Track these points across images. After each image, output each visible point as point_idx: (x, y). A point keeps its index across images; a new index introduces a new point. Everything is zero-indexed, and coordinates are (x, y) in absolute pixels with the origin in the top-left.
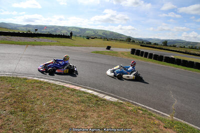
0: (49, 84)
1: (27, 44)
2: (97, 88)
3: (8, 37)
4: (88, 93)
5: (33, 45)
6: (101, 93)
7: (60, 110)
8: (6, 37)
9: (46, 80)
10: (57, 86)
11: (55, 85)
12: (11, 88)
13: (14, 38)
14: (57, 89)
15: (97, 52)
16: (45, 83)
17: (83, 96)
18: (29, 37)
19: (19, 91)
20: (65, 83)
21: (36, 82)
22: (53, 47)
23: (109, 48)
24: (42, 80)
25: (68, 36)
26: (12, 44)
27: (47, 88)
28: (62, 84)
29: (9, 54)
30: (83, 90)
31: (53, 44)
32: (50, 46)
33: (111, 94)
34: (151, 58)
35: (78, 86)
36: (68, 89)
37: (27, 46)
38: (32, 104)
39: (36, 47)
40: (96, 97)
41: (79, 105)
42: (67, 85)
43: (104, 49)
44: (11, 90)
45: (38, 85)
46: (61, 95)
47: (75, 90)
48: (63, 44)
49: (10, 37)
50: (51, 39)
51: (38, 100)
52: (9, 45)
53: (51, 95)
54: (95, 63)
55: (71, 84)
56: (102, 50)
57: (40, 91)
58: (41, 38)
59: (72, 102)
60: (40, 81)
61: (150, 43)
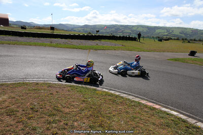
0: (122, 97)
1: (90, 49)
2: (182, 109)
3: (69, 40)
4: (172, 115)
5: (96, 49)
6: (190, 117)
7: (141, 131)
8: (66, 40)
9: (117, 93)
10: (132, 102)
11: (129, 100)
12: (83, 99)
13: (75, 42)
14: (132, 106)
15: (176, 60)
16: (117, 96)
17: (166, 118)
18: (89, 40)
19: (92, 103)
20: (140, 98)
21: (107, 94)
22: (118, 52)
23: (193, 53)
24: (113, 92)
25: (135, 38)
26: (74, 48)
27: (121, 103)
28: (137, 100)
29: (73, 60)
30: (164, 109)
31: (118, 49)
32: (114, 51)
35: (157, 104)
36: (146, 106)
37: (89, 51)
38: (109, 119)
39: (99, 51)
40: (184, 121)
41: (163, 129)
42: (144, 102)
43: (186, 55)
44: (84, 101)
45: (110, 98)
46: (139, 113)
47: (154, 109)
48: (130, 48)
49: (70, 40)
50: (114, 42)
51: (114, 116)
52: (71, 50)
53: (127, 113)
54: (176, 74)
55: (147, 100)
56: (183, 57)
57: (114, 106)
58: (103, 41)
59: (154, 124)
60: (112, 94)
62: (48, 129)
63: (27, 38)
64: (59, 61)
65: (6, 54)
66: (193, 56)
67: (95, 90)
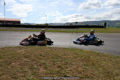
1: (72, 32)
5: (77, 33)
13: (62, 29)
25: (103, 26)
26: (62, 32)
29: (62, 37)
39: (79, 33)
44: (76, 54)
48: (100, 31)
58: (80, 29)
62: (54, 64)
63: (32, 28)
64: (53, 38)
65: (21, 35)
67: (82, 50)
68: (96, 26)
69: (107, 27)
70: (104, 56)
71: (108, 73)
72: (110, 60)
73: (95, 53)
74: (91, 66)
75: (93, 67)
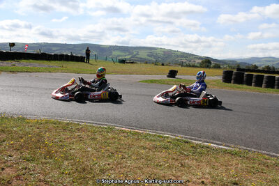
1: (1, 71)
25: (82, 57)
33: (214, 142)
34: (273, 87)
48: (76, 70)
50: (46, 63)
58: (24, 62)
61: (256, 67)
66: (174, 77)
67: (23, 119)
68: (67, 56)
69: (92, 60)
70: (79, 130)
71: (84, 170)
72: (92, 139)
73: (60, 123)
74: (44, 160)
75: (48, 163)
